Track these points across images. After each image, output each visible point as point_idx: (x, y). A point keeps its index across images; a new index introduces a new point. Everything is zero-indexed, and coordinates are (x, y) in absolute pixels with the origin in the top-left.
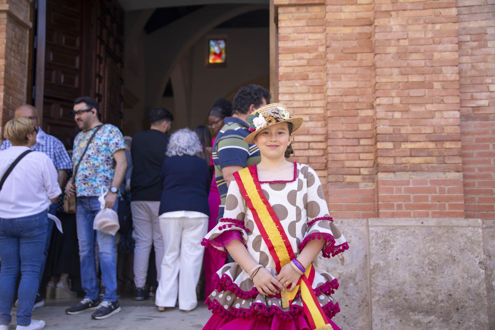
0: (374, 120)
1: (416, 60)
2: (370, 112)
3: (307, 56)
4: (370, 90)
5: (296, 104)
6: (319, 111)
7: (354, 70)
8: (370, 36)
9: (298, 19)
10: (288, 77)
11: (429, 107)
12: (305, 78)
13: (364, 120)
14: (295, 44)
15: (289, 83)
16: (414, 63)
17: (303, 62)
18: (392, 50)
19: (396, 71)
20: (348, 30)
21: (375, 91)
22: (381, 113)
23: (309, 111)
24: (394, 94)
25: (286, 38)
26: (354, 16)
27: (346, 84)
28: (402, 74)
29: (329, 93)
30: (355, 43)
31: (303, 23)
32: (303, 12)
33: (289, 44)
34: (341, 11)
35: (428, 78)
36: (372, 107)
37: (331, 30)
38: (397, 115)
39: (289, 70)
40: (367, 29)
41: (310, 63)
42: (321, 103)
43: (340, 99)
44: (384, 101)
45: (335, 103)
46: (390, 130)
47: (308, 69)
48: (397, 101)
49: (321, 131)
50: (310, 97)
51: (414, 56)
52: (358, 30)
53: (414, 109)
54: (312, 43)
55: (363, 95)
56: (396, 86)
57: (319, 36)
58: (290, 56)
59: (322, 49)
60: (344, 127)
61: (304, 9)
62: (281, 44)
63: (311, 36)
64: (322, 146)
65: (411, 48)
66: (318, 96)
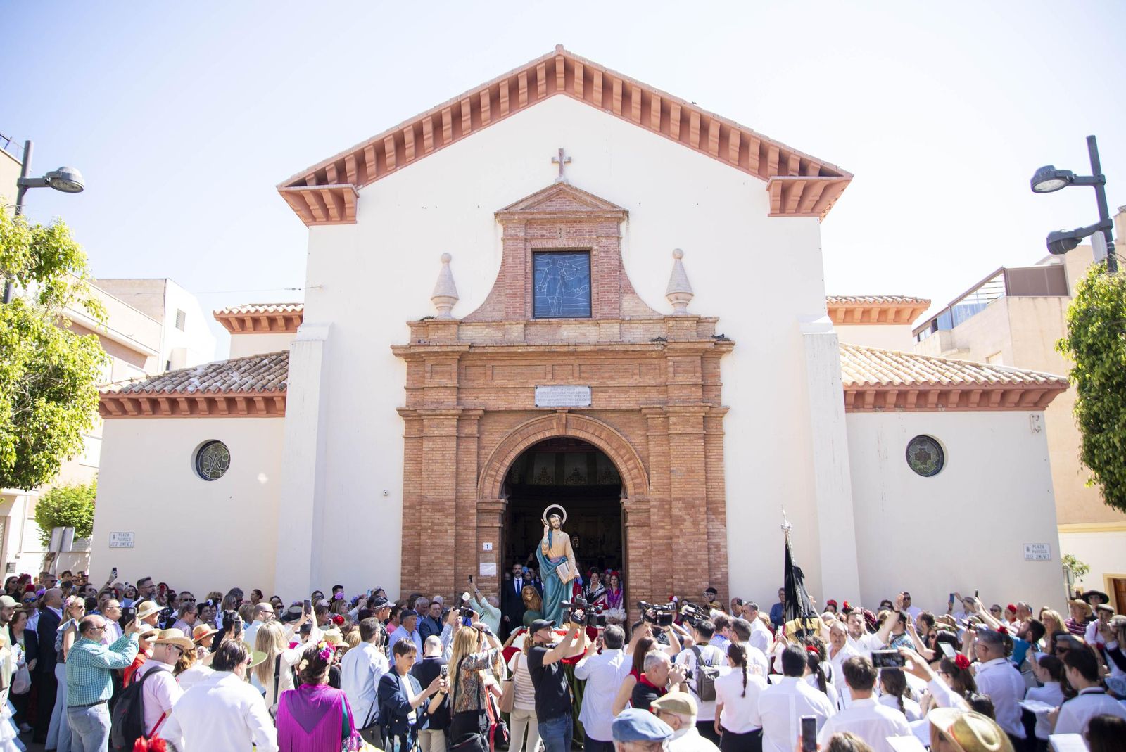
0: (672, 584)
1: (691, 558)
2: (671, 580)
3: (642, 550)
4: (671, 570)
5: (637, 574)
6: (648, 577)
7: (664, 560)
8: (671, 544)
9: (638, 533)
10: (634, 561)
11: (696, 580)
12: (641, 561)
13: (668, 584)
14: (636, 545)
15: (635, 563)
16: (690, 560)
17: (641, 554)
18: (680, 553)
19: (682, 563)
20: (661, 541)
21: (673, 571)
22: (675, 583)
23: (644, 577)
24: (681, 573)
25: (632, 542)
26: (663, 535)
27: (660, 566)
28: (684, 564)
29: (653, 571)
30: (664, 547)
31: (640, 534)
32: (640, 529)
33: (634, 545)
34: (657, 532)
35: (696, 567)
36: (672, 578)
37: (653, 541)
38: (683, 583)
39: (634, 557)
40: (669, 541)
41: (644, 554)
42: (649, 574)
43: (658, 574)
44: (677, 577)
45: (656, 576)
46: (679, 590)
47: (643, 557)
48: (682, 577)
49: (649, 587)
50: (644, 570)
51: (690, 557)
52: (665, 541)
53: (690, 581)
54: (644, 545)
55: (668, 572)
56: (682, 570)
57: (648, 541)
58: (634, 551)
59: (649, 548)
60: (659, 587)
61: (640, 528)
62: (630, 545)
63: (644, 541)
64: (650, 594)
65: (688, 553)
66: (648, 570)
